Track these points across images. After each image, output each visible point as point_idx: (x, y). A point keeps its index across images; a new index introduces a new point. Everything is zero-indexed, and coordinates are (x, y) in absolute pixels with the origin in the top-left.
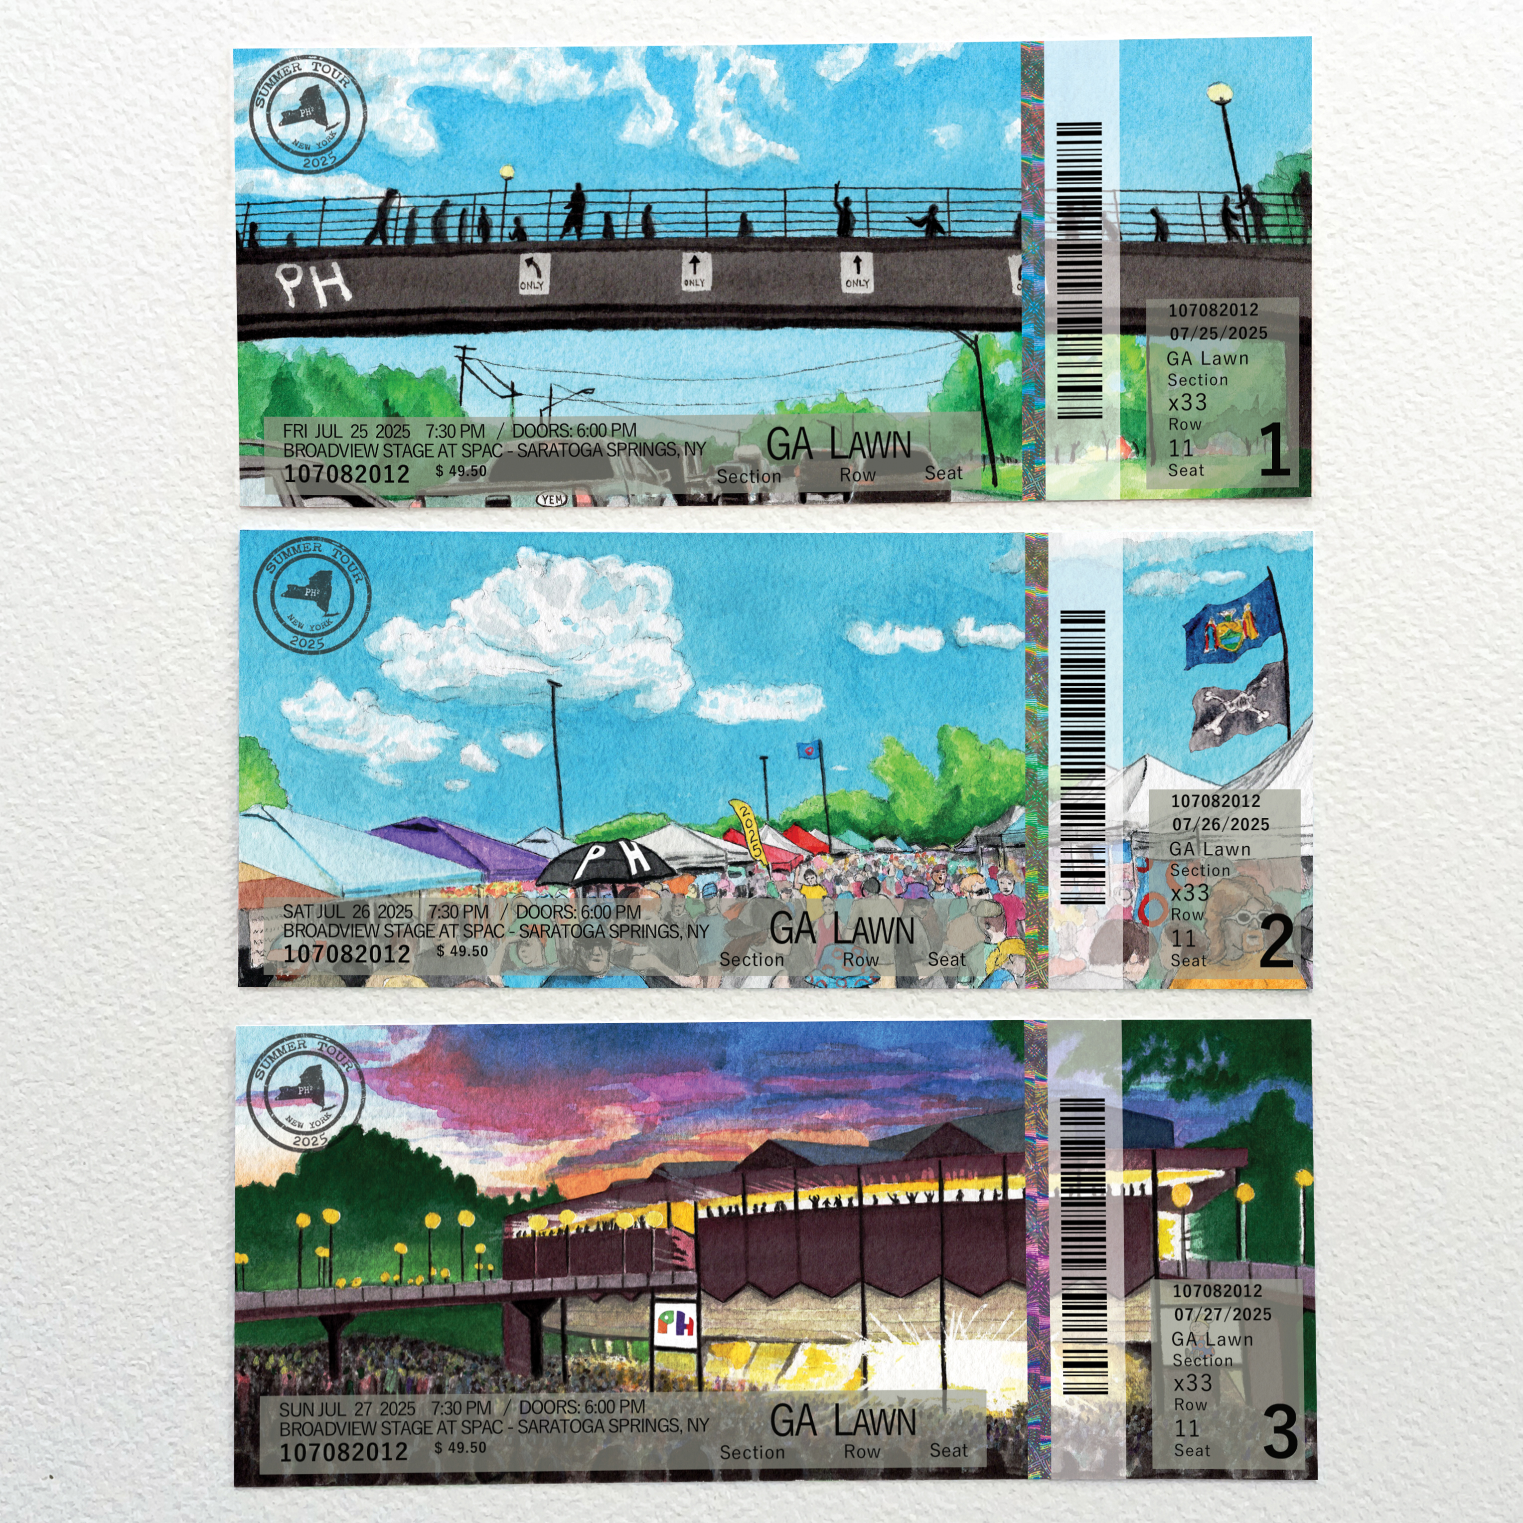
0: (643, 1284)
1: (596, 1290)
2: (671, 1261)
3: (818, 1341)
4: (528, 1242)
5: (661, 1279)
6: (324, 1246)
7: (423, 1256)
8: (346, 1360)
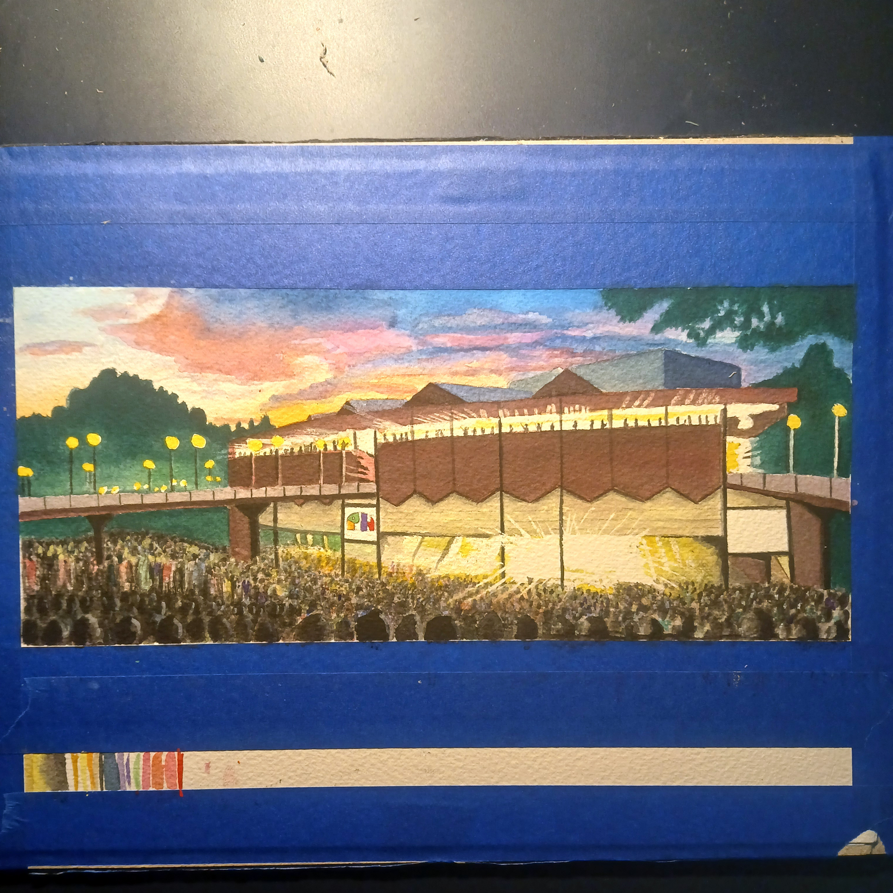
0: (337, 492)
1: (301, 497)
2: (356, 475)
3: (468, 536)
4: (247, 460)
5: (350, 488)
6: (90, 462)
7: (166, 470)
8: (108, 549)
